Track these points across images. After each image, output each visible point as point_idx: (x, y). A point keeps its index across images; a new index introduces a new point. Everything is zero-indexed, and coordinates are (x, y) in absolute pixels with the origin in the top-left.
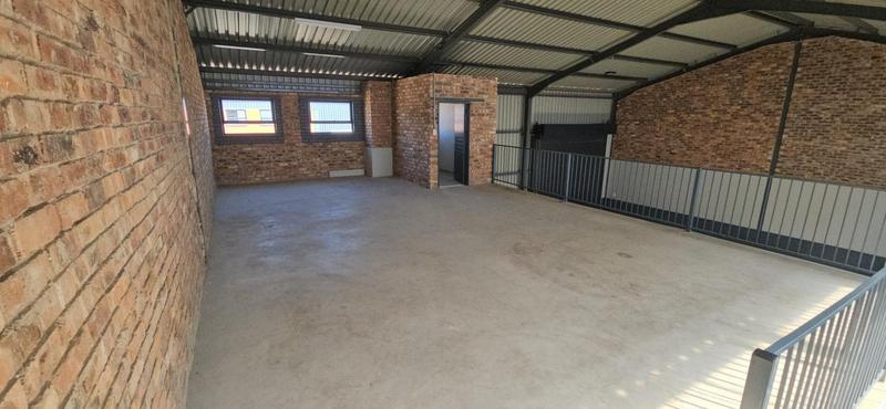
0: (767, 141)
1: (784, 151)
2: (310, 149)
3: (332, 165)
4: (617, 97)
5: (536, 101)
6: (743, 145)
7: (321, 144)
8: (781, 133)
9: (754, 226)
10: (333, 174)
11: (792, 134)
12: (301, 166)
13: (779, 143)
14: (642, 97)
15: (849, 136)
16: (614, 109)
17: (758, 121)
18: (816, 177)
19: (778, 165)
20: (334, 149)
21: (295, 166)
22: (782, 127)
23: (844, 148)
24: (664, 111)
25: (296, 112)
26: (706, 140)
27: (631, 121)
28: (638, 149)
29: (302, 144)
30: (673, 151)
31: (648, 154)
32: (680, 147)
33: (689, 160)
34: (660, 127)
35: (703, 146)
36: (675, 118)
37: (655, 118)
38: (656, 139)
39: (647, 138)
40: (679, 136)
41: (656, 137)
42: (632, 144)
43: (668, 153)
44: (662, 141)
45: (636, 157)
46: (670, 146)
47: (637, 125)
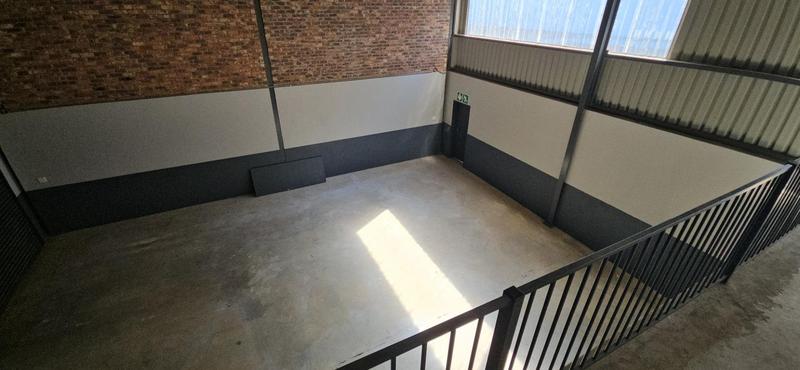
0: (252, 42)
1: (273, 54)
6: (227, 53)
8: (262, 33)
9: (276, 147)
11: (273, 32)
13: (265, 45)
15: (320, 30)
17: (232, 16)
18: (311, 79)
19: (274, 72)
22: (261, 24)
23: (321, 45)
26: (173, 49)
28: (43, 81)
30: (125, 75)
31: (75, 87)
32: (135, 66)
33: (162, 85)
34: (72, 32)
35: (173, 59)
36: (96, 12)
37: (48, 13)
38: (75, 55)
39: (51, 57)
40: (120, 46)
41: (72, 51)
42: (20, 73)
43: (117, 78)
44: (90, 59)
45: (48, 98)
46: (113, 67)
47: (9, 30)
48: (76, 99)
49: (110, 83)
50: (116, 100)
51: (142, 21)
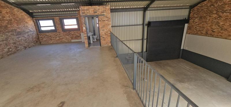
2: (65, 33)
3: (72, 38)
4: (192, 7)
5: (148, 13)
7: (68, 32)
10: (73, 41)
12: (63, 39)
14: (202, 6)
16: (190, 13)
20: (72, 33)
21: (61, 39)
24: (211, 12)
25: (59, 23)
27: (196, 18)
28: (198, 30)
29: (63, 32)
30: (214, 31)
31: (202, 32)
32: (218, 29)
33: (222, 35)
34: (209, 20)
35: (229, 28)
36: (216, 15)
37: (207, 16)
38: (207, 25)
39: (202, 25)
40: (218, 23)
41: (207, 24)
42: (195, 27)
43: (212, 31)
44: (209, 26)
45: (197, 33)
46: (213, 28)
47: (198, 19)
48: (202, 34)
49: (209, 32)
50: (208, 36)
51: (226, 17)
